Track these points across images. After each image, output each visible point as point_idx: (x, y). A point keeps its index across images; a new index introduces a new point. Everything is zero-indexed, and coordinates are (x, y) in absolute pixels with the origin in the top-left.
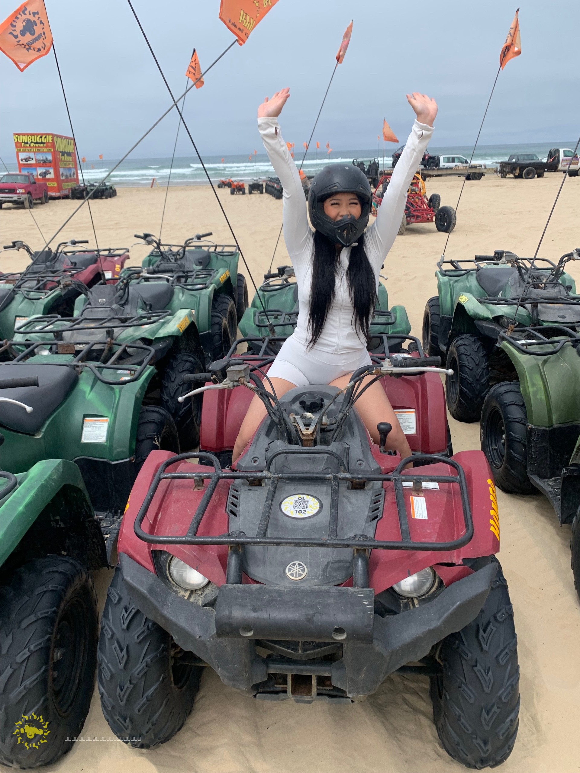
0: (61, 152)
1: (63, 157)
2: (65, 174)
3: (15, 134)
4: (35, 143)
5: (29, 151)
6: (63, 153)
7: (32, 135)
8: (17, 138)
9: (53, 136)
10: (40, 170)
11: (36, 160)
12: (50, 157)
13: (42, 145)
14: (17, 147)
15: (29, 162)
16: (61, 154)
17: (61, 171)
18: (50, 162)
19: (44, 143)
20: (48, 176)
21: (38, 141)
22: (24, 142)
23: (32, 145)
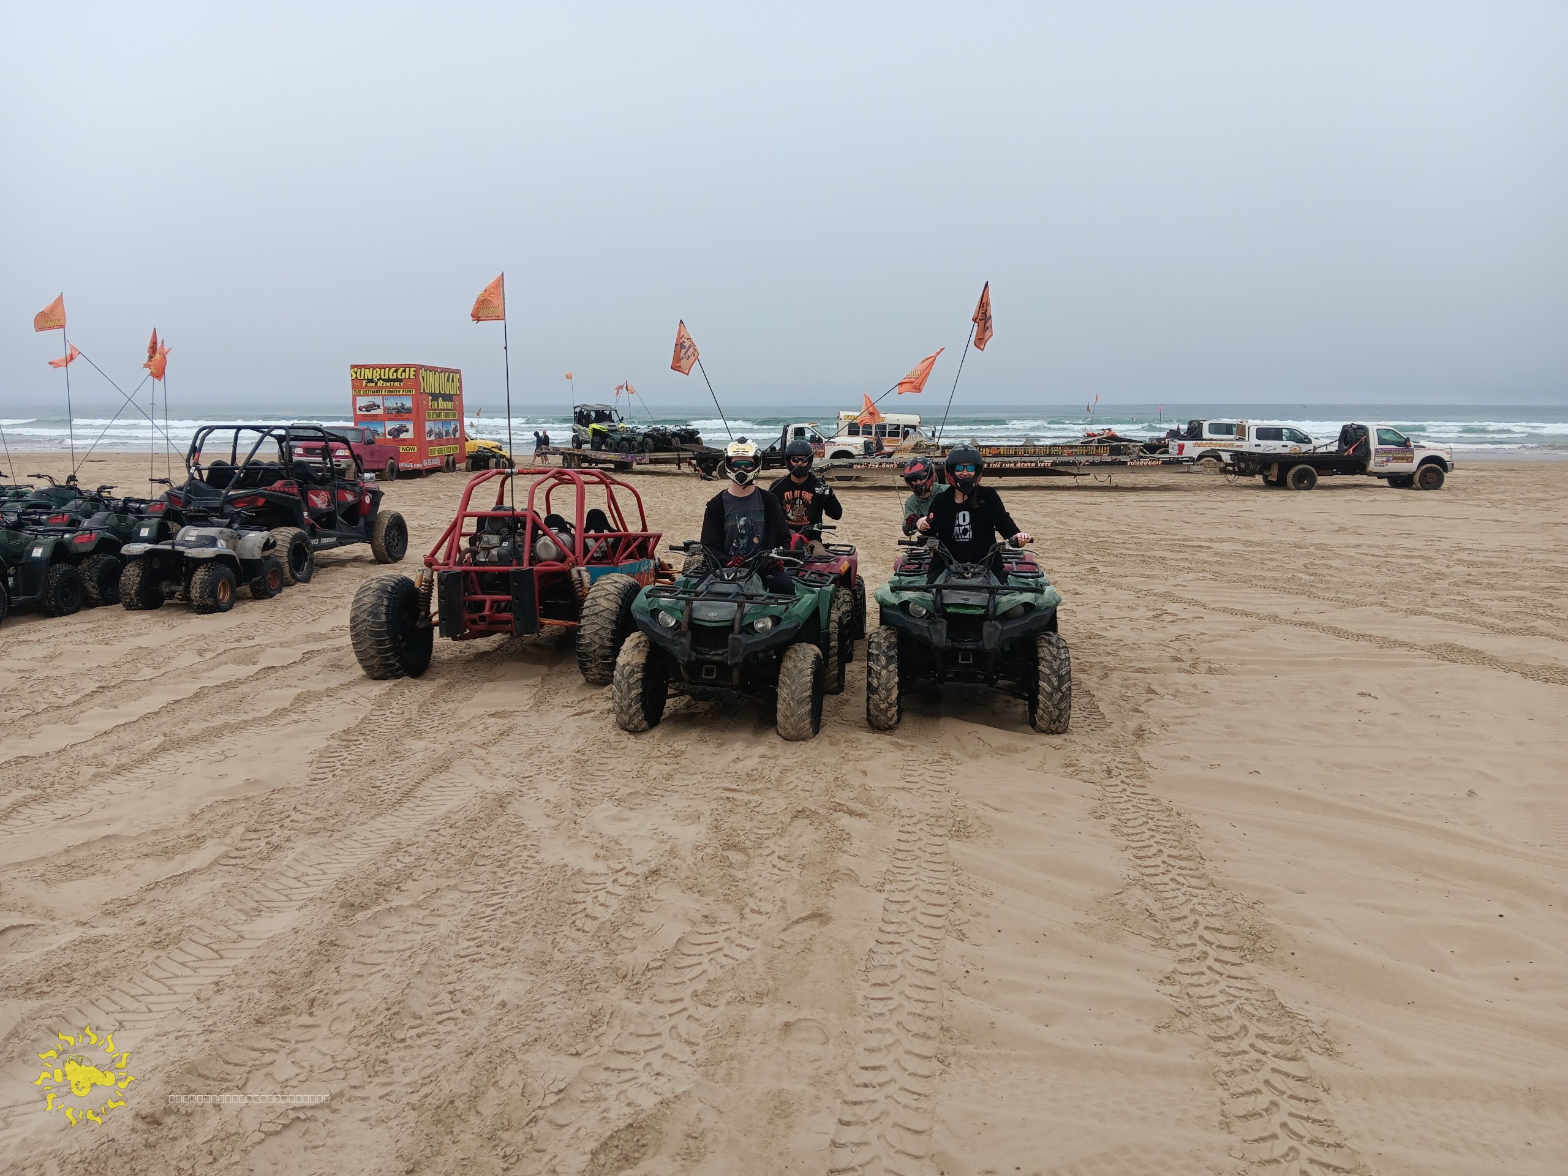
0: (430, 394)
1: (436, 403)
2: (437, 430)
3: (353, 367)
4: (385, 380)
5: (375, 393)
6: (435, 397)
7: (381, 367)
8: (356, 373)
9: (418, 368)
10: (390, 426)
11: (385, 409)
12: (408, 403)
13: (396, 384)
14: (354, 387)
15: (373, 412)
16: (430, 398)
17: (428, 426)
18: (409, 411)
19: (400, 381)
20: (403, 436)
21: (391, 377)
22: (368, 379)
23: (380, 383)
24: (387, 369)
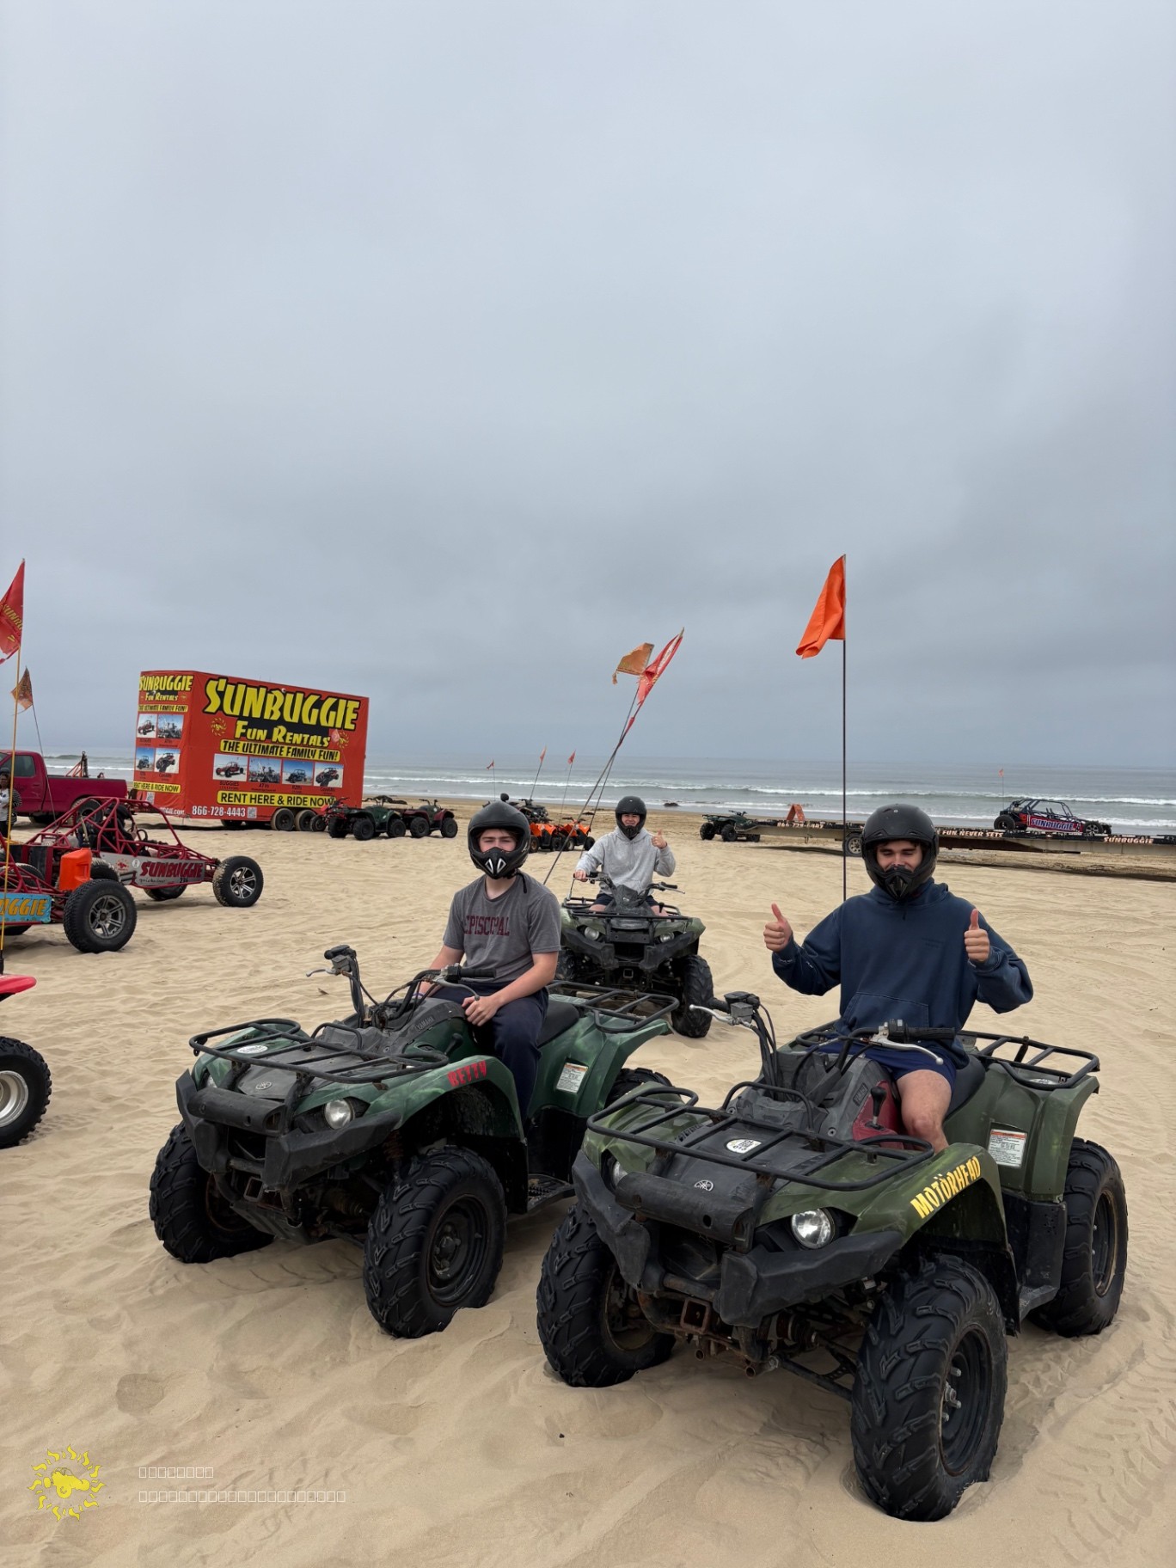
0: (241, 717)
1: (262, 734)
3: (144, 674)
4: (162, 693)
5: (151, 711)
6: (254, 723)
7: (161, 673)
8: (143, 682)
9: (201, 679)
11: (159, 731)
13: (172, 698)
14: (142, 702)
18: (178, 735)
19: (176, 693)
20: (169, 769)
21: (168, 689)
22: (150, 691)
23: (157, 698)
24: (166, 677)
